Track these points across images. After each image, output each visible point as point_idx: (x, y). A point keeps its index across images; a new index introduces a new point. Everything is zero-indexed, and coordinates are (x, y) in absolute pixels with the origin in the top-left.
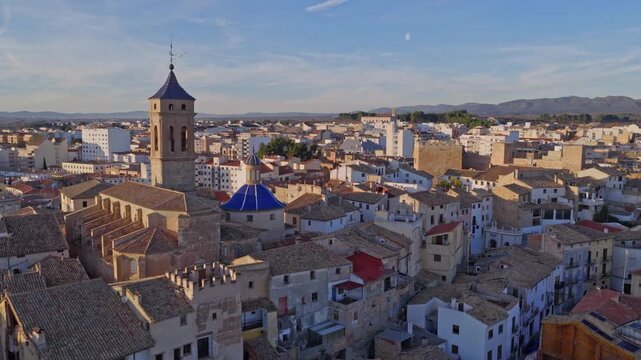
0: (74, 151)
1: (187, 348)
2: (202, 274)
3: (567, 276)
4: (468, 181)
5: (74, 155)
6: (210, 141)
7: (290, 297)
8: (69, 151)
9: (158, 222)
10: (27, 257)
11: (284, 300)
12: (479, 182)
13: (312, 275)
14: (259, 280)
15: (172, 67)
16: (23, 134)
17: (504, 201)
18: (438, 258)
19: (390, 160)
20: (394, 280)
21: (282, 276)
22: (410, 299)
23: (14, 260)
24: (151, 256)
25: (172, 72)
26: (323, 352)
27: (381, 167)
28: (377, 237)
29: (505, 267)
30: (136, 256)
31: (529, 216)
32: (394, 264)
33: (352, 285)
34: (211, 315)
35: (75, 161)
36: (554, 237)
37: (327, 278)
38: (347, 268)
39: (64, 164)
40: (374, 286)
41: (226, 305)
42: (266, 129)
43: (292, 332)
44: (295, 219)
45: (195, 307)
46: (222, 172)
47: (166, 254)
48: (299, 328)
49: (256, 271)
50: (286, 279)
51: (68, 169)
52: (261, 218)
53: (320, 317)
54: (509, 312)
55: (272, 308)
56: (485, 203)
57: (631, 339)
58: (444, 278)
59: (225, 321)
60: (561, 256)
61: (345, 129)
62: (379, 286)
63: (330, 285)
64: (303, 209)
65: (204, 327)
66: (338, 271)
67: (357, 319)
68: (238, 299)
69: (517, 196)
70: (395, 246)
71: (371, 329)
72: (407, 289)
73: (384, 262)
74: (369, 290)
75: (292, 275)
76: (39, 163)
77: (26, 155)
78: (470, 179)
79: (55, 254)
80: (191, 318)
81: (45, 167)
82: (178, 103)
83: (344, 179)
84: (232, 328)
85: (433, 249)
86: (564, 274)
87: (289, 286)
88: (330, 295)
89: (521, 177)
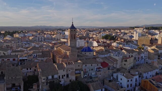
0: (64, 36)
1: (64, 75)
2: (69, 63)
3: (160, 72)
4: (147, 47)
5: (63, 37)
6: (93, 34)
7: (87, 69)
8: (63, 36)
9: (66, 53)
10: (44, 58)
11: (85, 69)
12: (150, 48)
13: (92, 65)
14: (80, 65)
15: (73, 22)
16: (54, 32)
17: (151, 53)
18: (125, 65)
19: (134, 41)
20: (110, 68)
21: (85, 65)
22: (115, 72)
23: (42, 58)
24: (63, 59)
25: (73, 24)
26: (92, 80)
27: (124, 43)
28: (110, 59)
29: (141, 68)
30: (61, 59)
31: (157, 57)
32: (112, 65)
33: (100, 68)
34: (69, 70)
35: (63, 39)
36: (157, 62)
37: (95, 66)
38: (100, 65)
39: (61, 39)
40: (105, 69)
41: (72, 69)
42: (108, 32)
43: (87, 76)
44: (97, 54)
45: (66, 68)
46: (92, 42)
47: (66, 59)
48: (88, 75)
49: (80, 63)
50: (86, 66)
51: (62, 40)
52: (88, 53)
53: (93, 74)
54: (134, 77)
55: (82, 71)
56: (145, 53)
57: (159, 85)
58: (126, 69)
59: (72, 72)
60: (158, 67)
61: (129, 32)
62: (106, 69)
63: (96, 68)
64: (99, 52)
65: (68, 72)
66: (98, 65)
67: (101, 75)
68: (74, 68)
69: (153, 52)
70: (113, 61)
71: (104, 77)
72: (114, 70)
73: (109, 64)
74: (104, 69)
75: (87, 65)
76: (56, 39)
77: (54, 37)
78: (148, 47)
79: (49, 58)
80: (65, 70)
81: (57, 40)
82: (73, 30)
83: (115, 46)
84: (73, 73)
85: (124, 63)
86: (159, 71)
87: (87, 67)
88: (96, 69)
89: (157, 47)
